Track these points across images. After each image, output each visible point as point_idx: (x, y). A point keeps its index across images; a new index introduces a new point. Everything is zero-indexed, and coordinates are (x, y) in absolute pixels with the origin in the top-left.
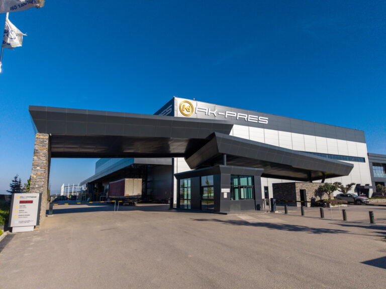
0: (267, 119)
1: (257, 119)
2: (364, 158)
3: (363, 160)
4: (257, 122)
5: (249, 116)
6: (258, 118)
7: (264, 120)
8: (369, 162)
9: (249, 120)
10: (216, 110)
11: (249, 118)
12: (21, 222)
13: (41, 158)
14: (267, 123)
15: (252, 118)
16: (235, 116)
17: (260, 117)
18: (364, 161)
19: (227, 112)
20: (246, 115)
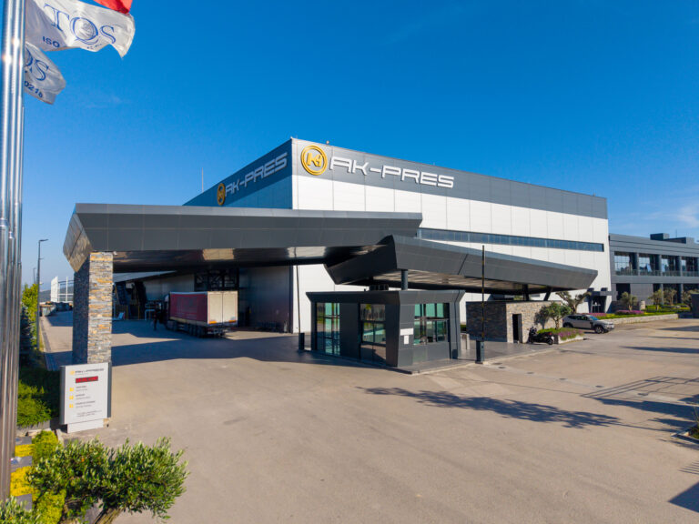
0: (452, 178)
1: (435, 180)
2: (603, 245)
3: (600, 247)
4: (435, 184)
5: (423, 173)
6: (437, 178)
7: (447, 181)
8: (610, 251)
9: (422, 182)
10: (366, 164)
11: (422, 178)
12: (82, 415)
13: (103, 297)
14: (451, 186)
15: (426, 177)
16: (399, 174)
17: (440, 176)
18: (603, 250)
19: (385, 167)
20: (418, 173)
